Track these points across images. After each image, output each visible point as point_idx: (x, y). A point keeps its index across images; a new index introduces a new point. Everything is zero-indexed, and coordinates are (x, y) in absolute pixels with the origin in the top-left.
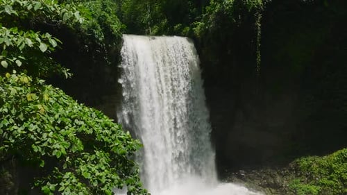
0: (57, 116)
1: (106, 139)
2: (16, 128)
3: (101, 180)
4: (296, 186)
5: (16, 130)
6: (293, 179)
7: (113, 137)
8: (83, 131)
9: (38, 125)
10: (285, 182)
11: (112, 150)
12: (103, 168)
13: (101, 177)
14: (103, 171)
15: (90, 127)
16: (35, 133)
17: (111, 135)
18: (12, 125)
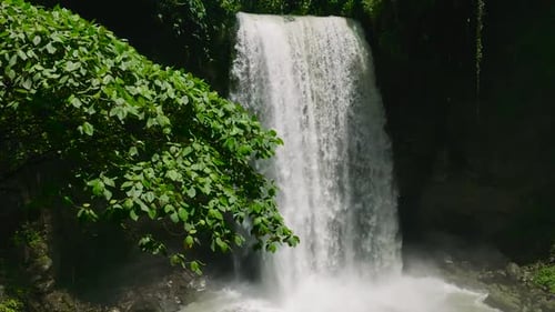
0: (118, 59)
1: (214, 124)
2: (40, 68)
3: (203, 190)
4: (547, 279)
5: (41, 71)
6: (541, 267)
7: (227, 122)
8: (169, 98)
9: (83, 64)
10: (527, 273)
11: (225, 145)
12: (207, 170)
13: (202, 185)
14: (208, 175)
15: (182, 94)
16: (77, 76)
17: (222, 118)
18: (34, 62)
